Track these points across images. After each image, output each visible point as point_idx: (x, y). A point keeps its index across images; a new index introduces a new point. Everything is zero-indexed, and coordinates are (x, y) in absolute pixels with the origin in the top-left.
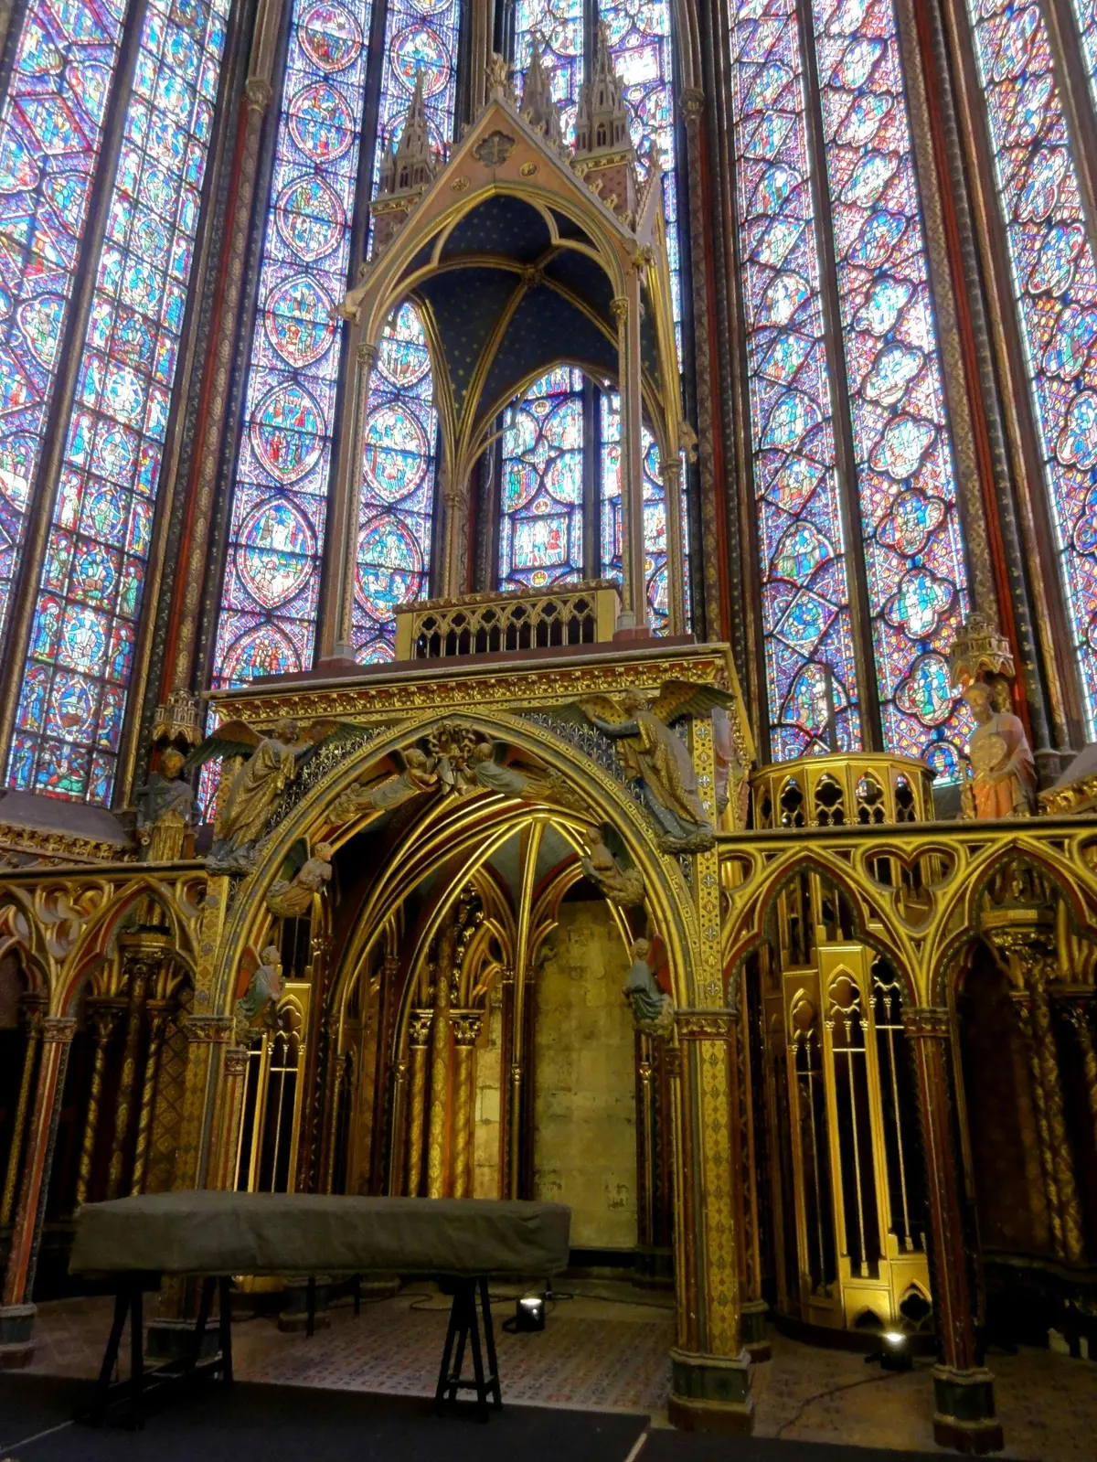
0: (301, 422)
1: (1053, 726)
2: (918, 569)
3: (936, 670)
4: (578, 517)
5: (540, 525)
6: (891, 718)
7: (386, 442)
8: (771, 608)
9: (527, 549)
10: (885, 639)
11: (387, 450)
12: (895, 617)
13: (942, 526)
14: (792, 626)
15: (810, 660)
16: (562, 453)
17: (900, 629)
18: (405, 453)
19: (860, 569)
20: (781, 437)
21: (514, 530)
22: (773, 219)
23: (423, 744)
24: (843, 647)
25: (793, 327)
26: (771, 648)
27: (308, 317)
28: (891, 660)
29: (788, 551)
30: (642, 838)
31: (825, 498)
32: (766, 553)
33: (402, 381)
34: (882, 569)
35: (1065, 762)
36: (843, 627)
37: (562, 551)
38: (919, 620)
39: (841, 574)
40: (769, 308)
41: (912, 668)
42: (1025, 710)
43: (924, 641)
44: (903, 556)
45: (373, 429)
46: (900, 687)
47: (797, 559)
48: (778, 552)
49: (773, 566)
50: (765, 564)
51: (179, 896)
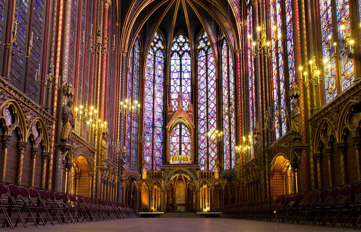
0: (149, 124)
1: (222, 169)
2: (213, 151)
3: (214, 161)
4: (179, 137)
5: (175, 137)
6: (210, 165)
7: (158, 126)
8: (199, 151)
9: (173, 140)
10: (210, 157)
11: (158, 127)
12: (211, 155)
13: (215, 147)
14: (201, 153)
15: (203, 157)
16: (177, 129)
17: (211, 156)
18: (160, 127)
19: (208, 149)
20: (201, 132)
21: (172, 138)
22: (202, 105)
23: (178, 171)
24: (206, 157)
25: (203, 119)
26: (199, 155)
27: (149, 110)
28: (210, 159)
29: (201, 145)
30: (194, 179)
31: (205, 141)
32: (199, 145)
33: (159, 118)
34: (210, 150)
35: (222, 171)
36: (206, 155)
37: (177, 141)
38: (213, 156)
39: (206, 149)
40: (201, 116)
41: (212, 160)
42: (220, 167)
43: (213, 158)
44: (212, 149)
45: (157, 124)
46: (210, 162)
47: (202, 147)
48: (200, 145)
49: (200, 147)
50: (199, 146)
51: (159, 182)
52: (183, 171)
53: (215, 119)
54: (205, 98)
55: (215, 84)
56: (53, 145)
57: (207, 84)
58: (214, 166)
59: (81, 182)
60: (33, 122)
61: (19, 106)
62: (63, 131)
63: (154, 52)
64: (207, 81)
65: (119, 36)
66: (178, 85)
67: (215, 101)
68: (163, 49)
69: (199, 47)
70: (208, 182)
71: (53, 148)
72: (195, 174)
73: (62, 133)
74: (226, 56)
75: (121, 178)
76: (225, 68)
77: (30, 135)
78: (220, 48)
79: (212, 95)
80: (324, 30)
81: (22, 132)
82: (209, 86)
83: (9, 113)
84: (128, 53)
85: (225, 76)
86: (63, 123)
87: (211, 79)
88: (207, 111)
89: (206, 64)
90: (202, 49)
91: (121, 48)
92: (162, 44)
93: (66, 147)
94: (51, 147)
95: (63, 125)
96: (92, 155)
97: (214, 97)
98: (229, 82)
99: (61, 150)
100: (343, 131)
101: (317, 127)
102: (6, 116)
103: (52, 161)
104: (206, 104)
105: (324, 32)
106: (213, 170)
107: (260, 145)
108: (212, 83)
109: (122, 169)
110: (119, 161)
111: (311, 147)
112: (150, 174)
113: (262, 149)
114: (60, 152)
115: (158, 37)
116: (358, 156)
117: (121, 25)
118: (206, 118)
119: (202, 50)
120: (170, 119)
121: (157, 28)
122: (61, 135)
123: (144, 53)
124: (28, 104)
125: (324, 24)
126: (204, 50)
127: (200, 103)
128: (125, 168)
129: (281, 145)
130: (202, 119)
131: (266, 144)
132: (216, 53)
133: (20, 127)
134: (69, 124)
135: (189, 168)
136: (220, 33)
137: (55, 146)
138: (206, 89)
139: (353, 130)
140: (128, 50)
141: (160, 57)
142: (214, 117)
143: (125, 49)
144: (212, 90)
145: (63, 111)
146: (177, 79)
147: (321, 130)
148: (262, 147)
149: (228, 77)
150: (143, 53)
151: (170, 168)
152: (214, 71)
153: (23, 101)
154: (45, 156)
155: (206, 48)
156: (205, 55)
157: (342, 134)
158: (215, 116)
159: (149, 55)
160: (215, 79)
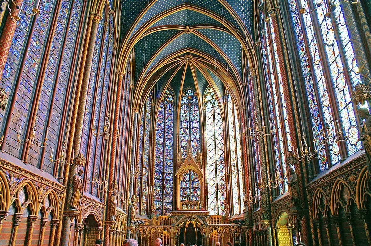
2: (222, 195)
8: (209, 196)
10: (219, 202)
13: (225, 192)
14: (211, 198)
15: (212, 202)
19: (217, 194)
20: (210, 177)
22: (210, 151)
23: (188, 217)
24: (215, 201)
26: (209, 200)
45: (166, 171)
46: (220, 206)
47: (212, 191)
48: (210, 190)
50: (208, 191)
51: (169, 228)
52: (192, 217)
53: (224, 165)
54: (214, 145)
55: (222, 133)
56: (62, 212)
57: (215, 132)
58: (224, 210)
59: (90, 236)
60: (46, 194)
61: (33, 184)
62: (73, 198)
63: (164, 105)
64: (215, 130)
65: (133, 96)
66: (187, 133)
67: (223, 148)
68: (173, 103)
69: (206, 100)
70: (217, 228)
71: (63, 215)
72: (204, 221)
73: (71, 201)
74: (232, 109)
75: (130, 226)
76: (231, 119)
77: (41, 208)
78: (225, 101)
79: (220, 143)
80: (312, 107)
81: (34, 208)
82: (217, 135)
83: (24, 191)
84: (140, 110)
85: (231, 126)
86: (73, 191)
87: (219, 128)
88: (216, 158)
89: (214, 115)
90: (209, 101)
91: (134, 106)
92: (172, 98)
93: (74, 214)
94: (60, 215)
95: (73, 193)
96: (102, 211)
97: (222, 145)
98: (235, 131)
99: (70, 217)
100: (336, 205)
101: (314, 195)
102: (21, 195)
103: (60, 228)
104: (214, 151)
105: (312, 109)
106: (223, 214)
107: (265, 199)
108: (220, 131)
109: (131, 218)
110: (128, 209)
111: (310, 213)
112: (160, 219)
113: (268, 203)
114: (69, 218)
115: (168, 92)
116: (352, 232)
117: (134, 87)
118: (215, 164)
119: (210, 103)
120: (180, 167)
121: (168, 85)
122: (70, 203)
123: (156, 106)
124: (42, 181)
125: (310, 102)
126: (211, 102)
127: (209, 149)
128: (134, 216)
129: (284, 203)
130: (211, 165)
131: (271, 198)
132: (222, 106)
133: (33, 203)
134: (78, 192)
135: (198, 214)
136: (225, 89)
137: (64, 213)
138: (213, 136)
139: (345, 207)
140: (140, 108)
141: (169, 109)
142: (222, 163)
143: (137, 107)
144: (220, 138)
145: (74, 180)
146: (187, 128)
147: (317, 198)
148: (268, 200)
149: (235, 127)
150: (154, 107)
151: (180, 214)
152: (221, 121)
153: (37, 180)
154: (54, 224)
155: (213, 101)
156: (212, 106)
157: (336, 207)
158: (224, 162)
159: (160, 108)
160: (222, 128)
